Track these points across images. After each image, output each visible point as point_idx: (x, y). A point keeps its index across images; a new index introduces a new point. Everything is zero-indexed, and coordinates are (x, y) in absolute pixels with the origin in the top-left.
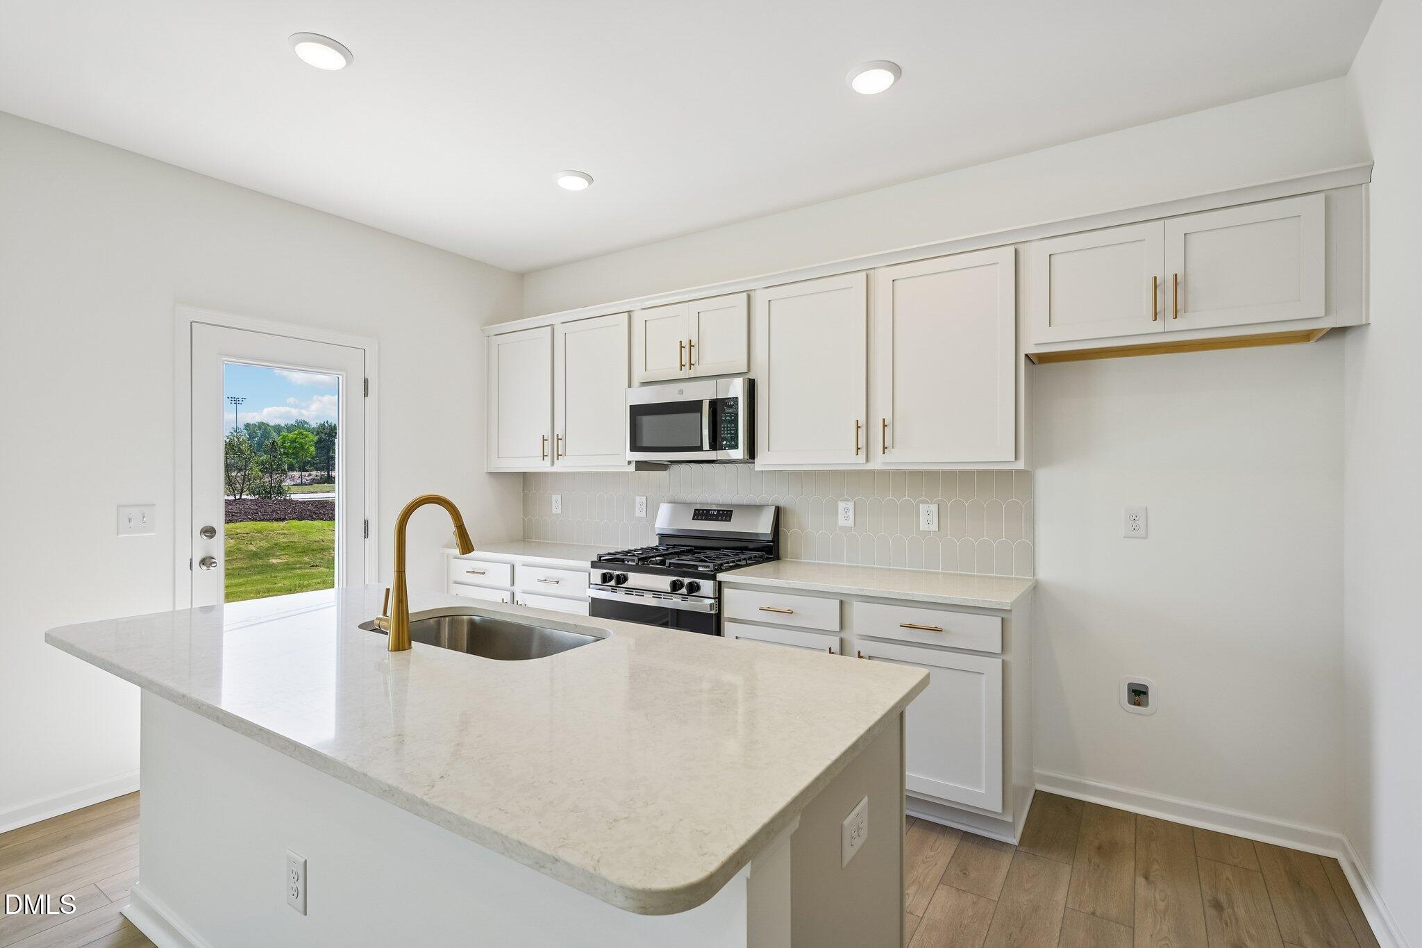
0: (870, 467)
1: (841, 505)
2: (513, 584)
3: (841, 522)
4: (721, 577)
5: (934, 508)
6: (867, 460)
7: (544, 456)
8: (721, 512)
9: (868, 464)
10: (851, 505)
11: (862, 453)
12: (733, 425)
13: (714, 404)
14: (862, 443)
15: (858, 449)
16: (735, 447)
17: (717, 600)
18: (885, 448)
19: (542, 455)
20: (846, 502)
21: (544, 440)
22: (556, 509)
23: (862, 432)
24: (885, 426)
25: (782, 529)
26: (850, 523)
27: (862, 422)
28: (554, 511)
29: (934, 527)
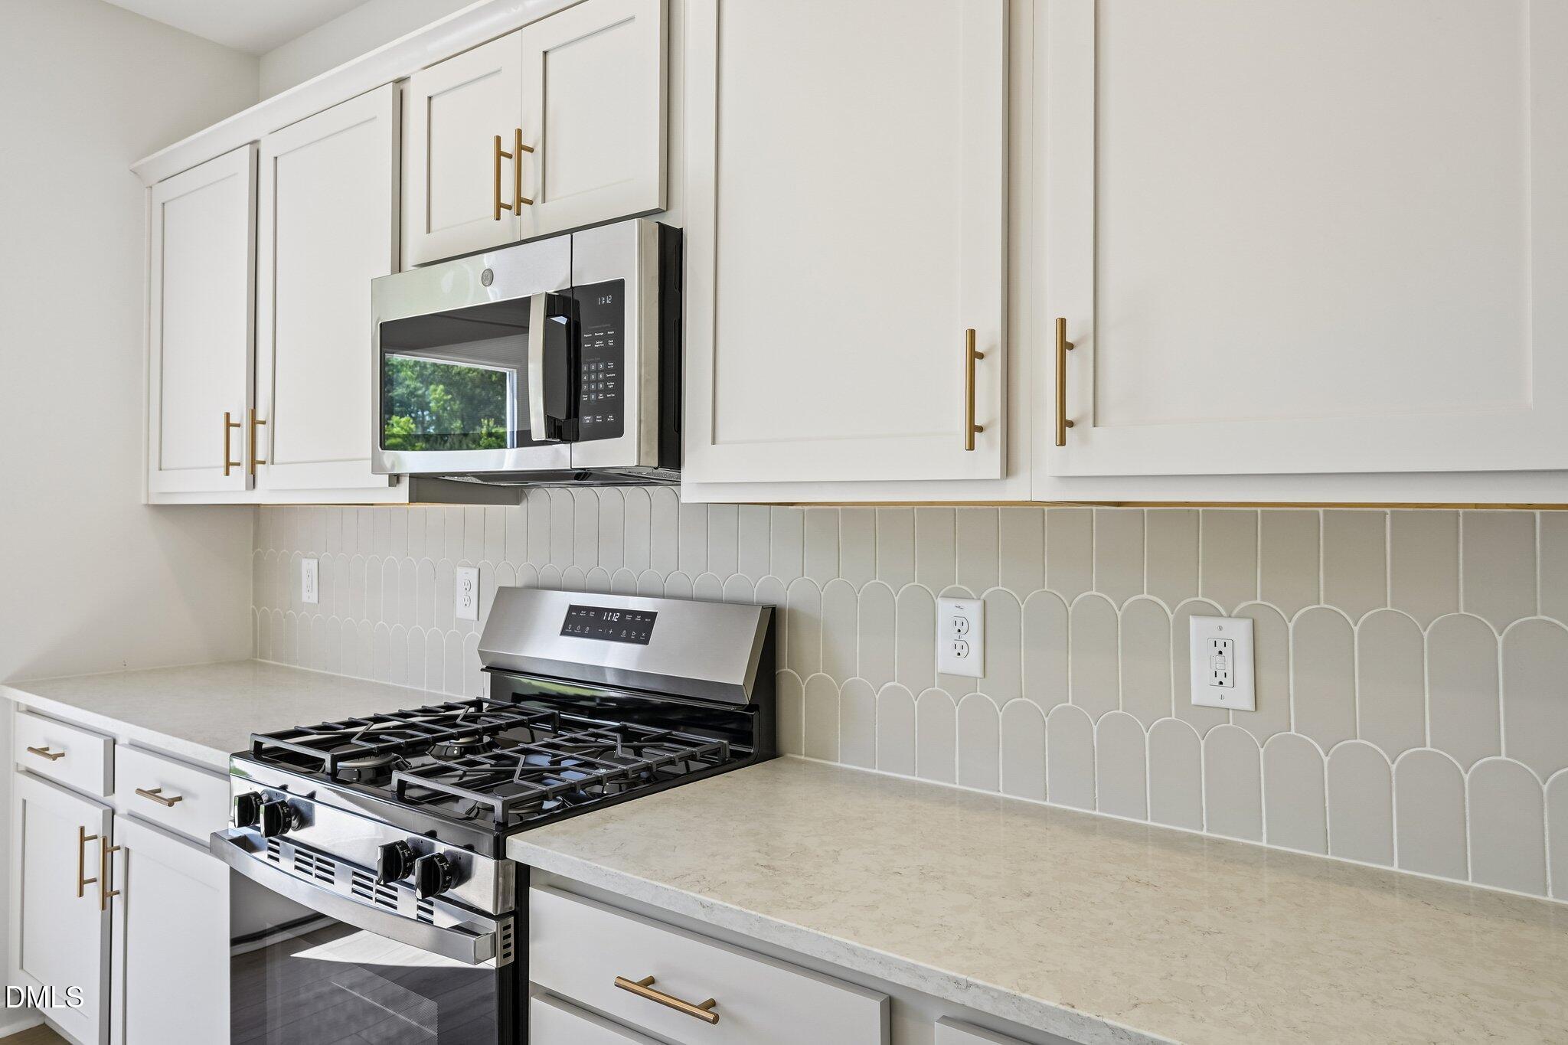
0: (1016, 491)
1: (946, 610)
2: (111, 787)
3: (946, 660)
4: (519, 847)
5: (1239, 632)
6: (1008, 468)
7: (228, 464)
8: (629, 617)
9: (1011, 483)
10: (972, 610)
11: (989, 446)
12: (611, 365)
13: (556, 303)
14: (988, 410)
15: (974, 429)
16: (615, 430)
17: (511, 920)
18: (1065, 424)
19: (223, 462)
20: (960, 603)
21: (228, 425)
22: (309, 595)
23: (988, 375)
24: (1065, 346)
25: (785, 669)
26: (971, 665)
27: (989, 337)
28: (305, 599)
29: (1240, 697)
